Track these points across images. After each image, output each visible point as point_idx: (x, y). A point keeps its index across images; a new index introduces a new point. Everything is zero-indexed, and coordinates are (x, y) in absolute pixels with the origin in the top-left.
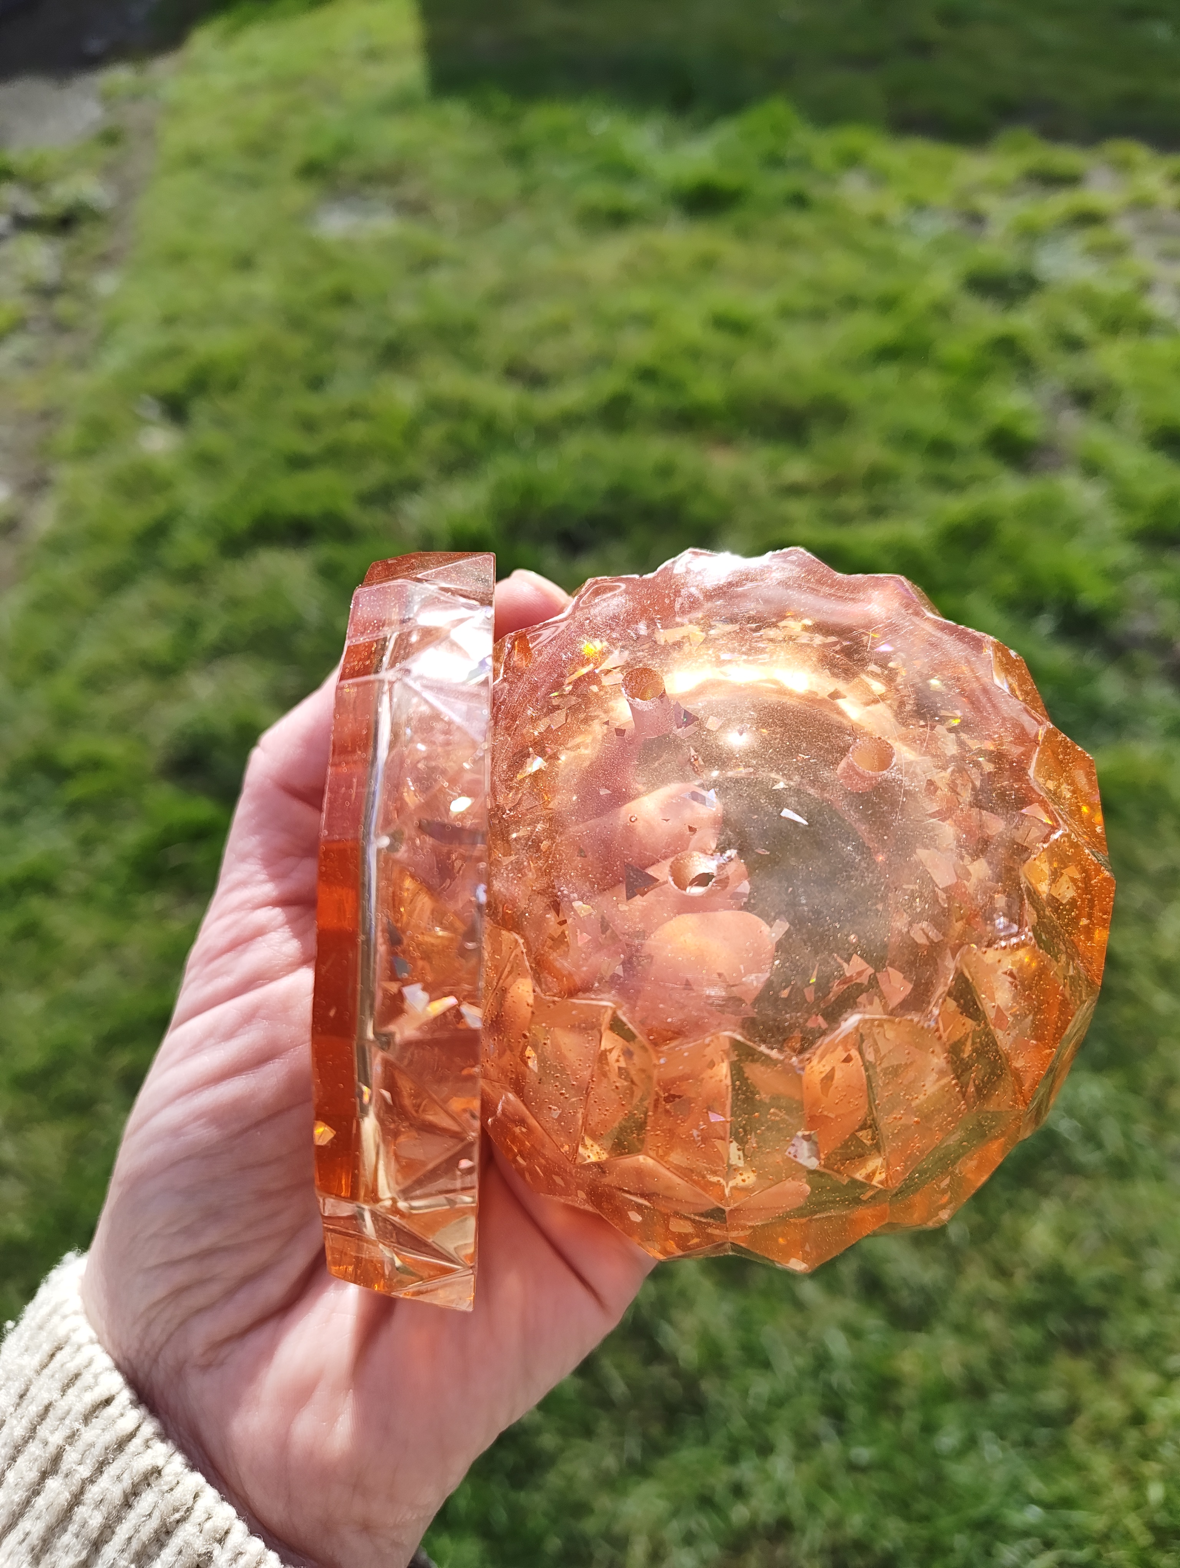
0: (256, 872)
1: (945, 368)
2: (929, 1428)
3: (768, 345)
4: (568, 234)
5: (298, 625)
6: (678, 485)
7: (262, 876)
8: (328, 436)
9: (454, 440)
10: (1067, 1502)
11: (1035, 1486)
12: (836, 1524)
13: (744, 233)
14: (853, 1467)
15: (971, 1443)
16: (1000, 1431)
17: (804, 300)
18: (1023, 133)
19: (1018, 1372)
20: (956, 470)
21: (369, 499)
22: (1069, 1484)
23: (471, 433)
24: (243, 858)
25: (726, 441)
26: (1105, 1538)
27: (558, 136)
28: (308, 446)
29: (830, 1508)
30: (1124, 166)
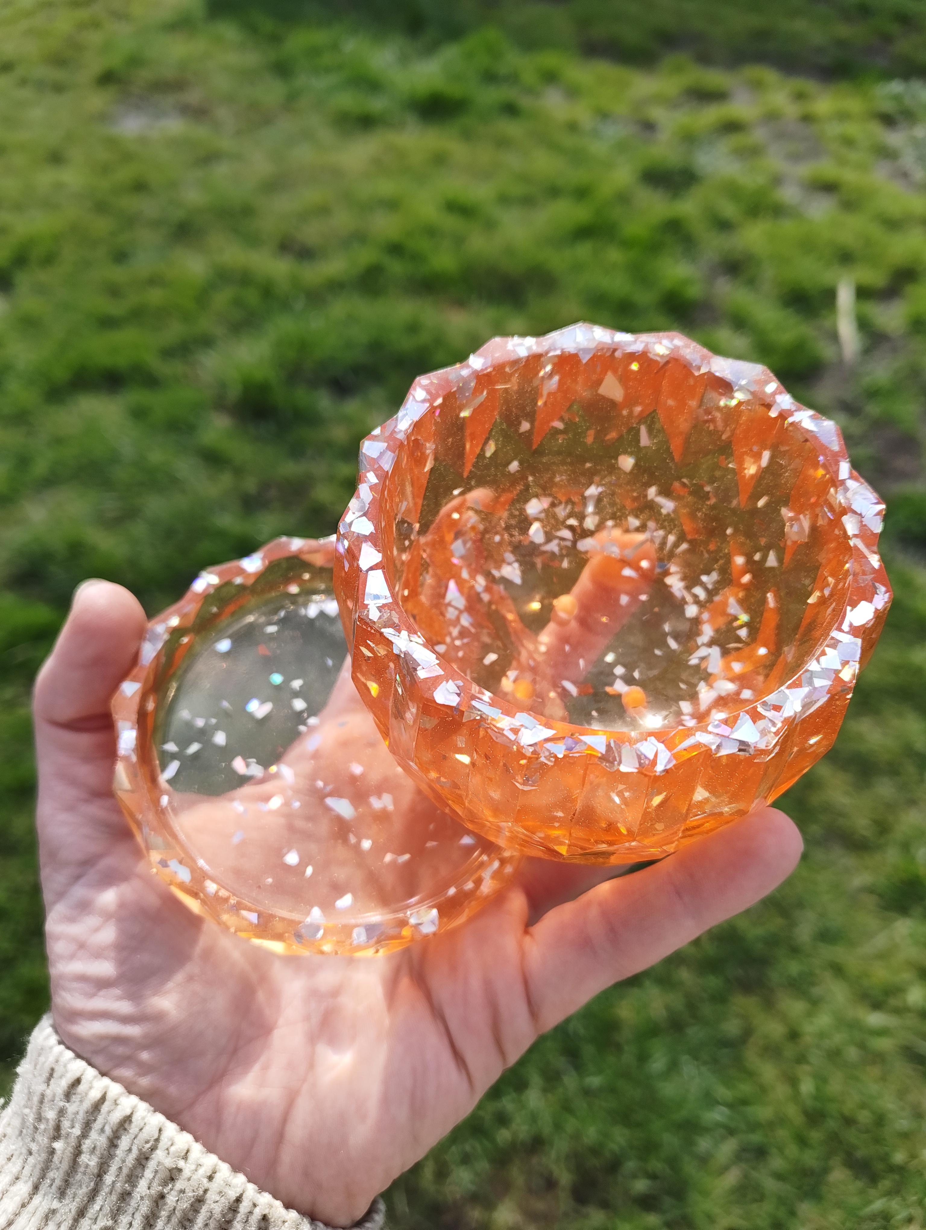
1: (627, 244)
2: (643, 1058)
3: (490, 225)
4: (325, 134)
5: (114, 458)
6: (423, 339)
8: (132, 300)
9: (238, 302)
10: (744, 1102)
11: (722, 1092)
12: (576, 1136)
13: (467, 136)
14: (587, 1092)
15: (673, 1066)
16: (694, 1053)
17: (517, 189)
18: (681, 59)
19: (707, 1010)
21: (168, 353)
22: (745, 1088)
23: (252, 297)
25: (460, 303)
26: (771, 1125)
28: (115, 308)
29: (571, 1124)
30: (757, 86)
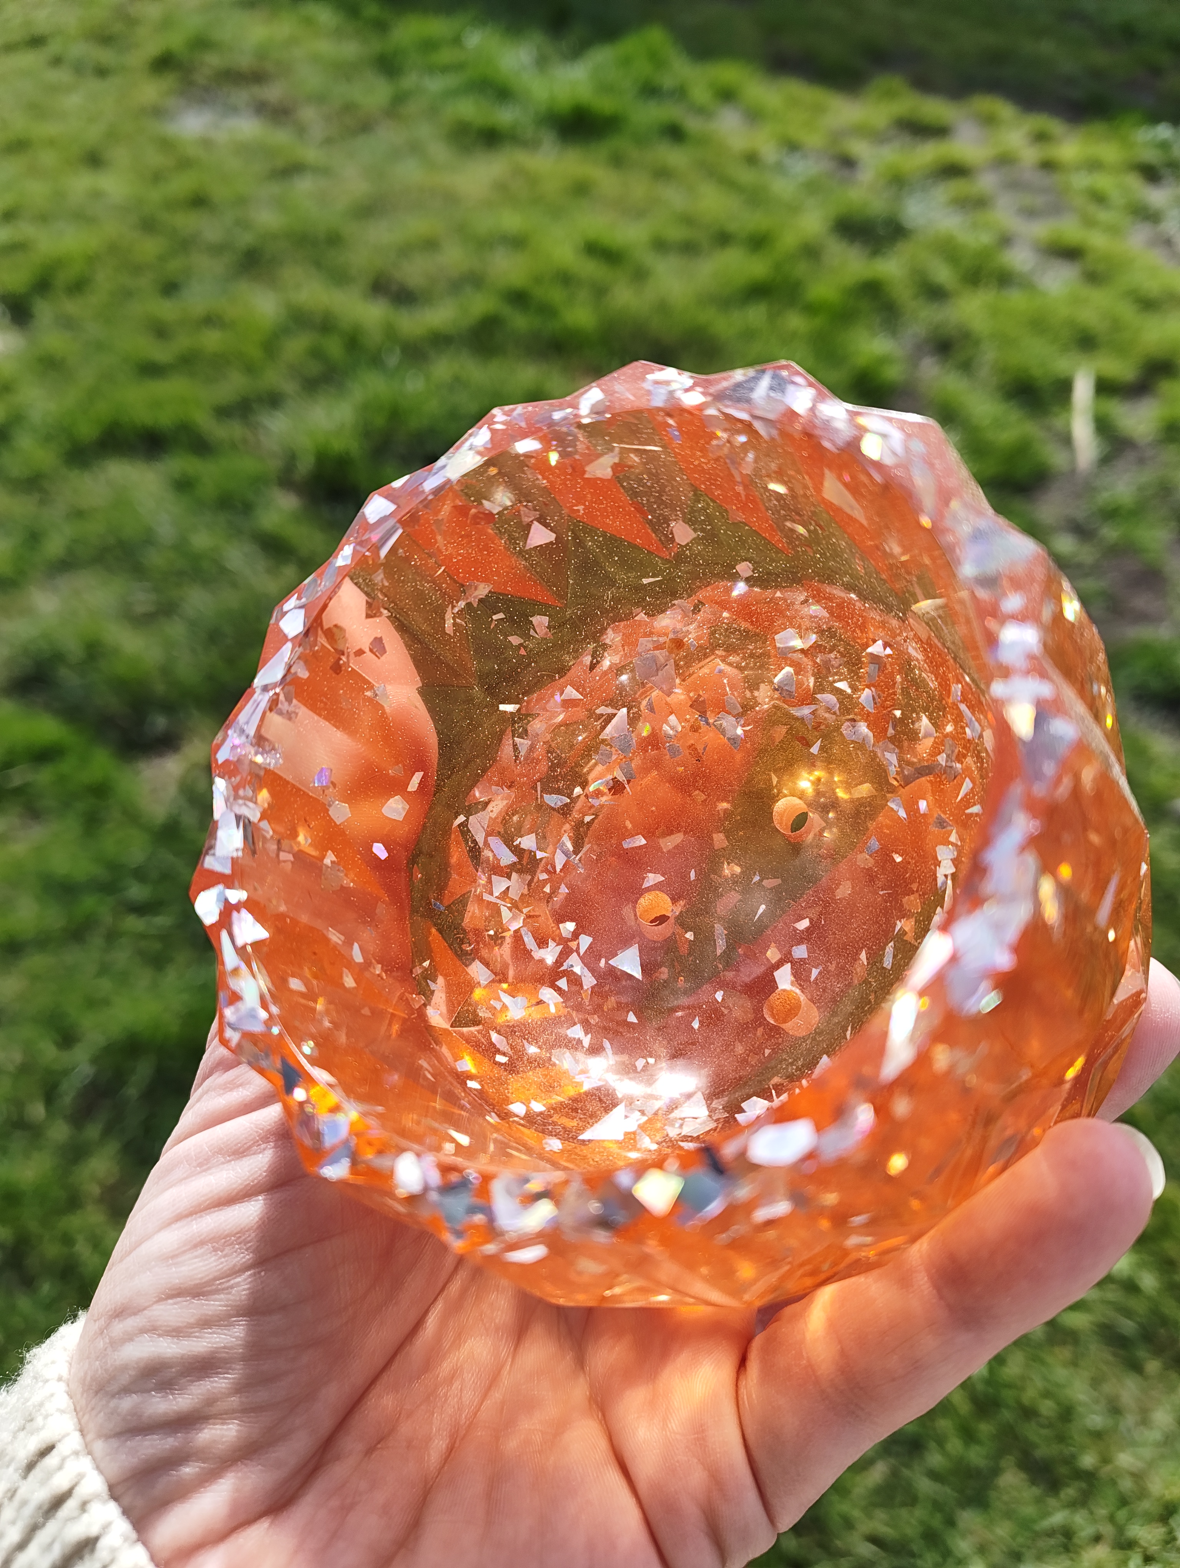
1: (811, 309)
3: (640, 275)
4: (439, 151)
5: (149, 539)
8: (182, 342)
9: (316, 353)
13: (617, 161)
17: (675, 233)
18: (895, 82)
21: (223, 412)
23: (334, 348)
27: (429, 46)
28: (161, 353)
30: (989, 121)
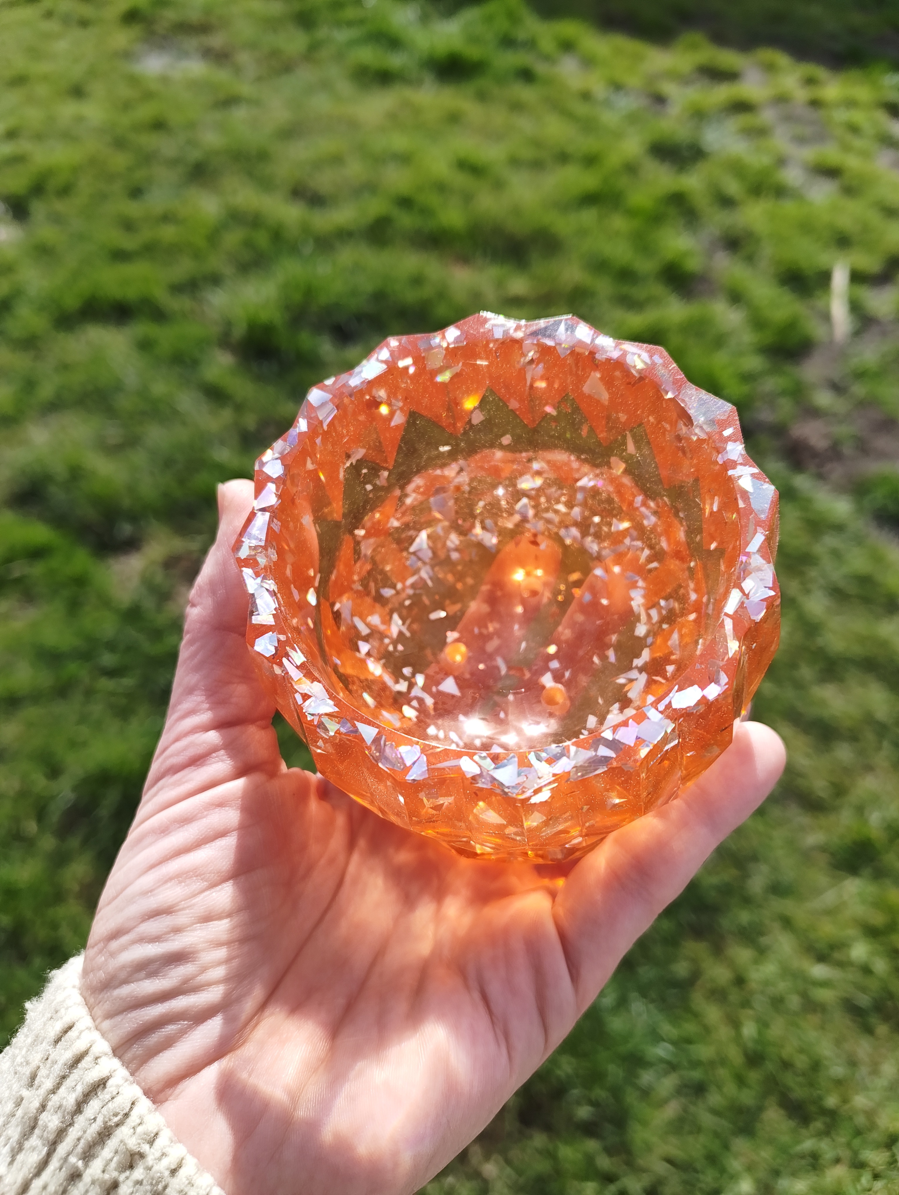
0: (202, 702)
1: (631, 213)
3: (499, 185)
4: (345, 87)
5: (118, 387)
6: (427, 292)
7: (206, 706)
8: (145, 235)
9: (248, 244)
10: (688, 1041)
11: (667, 1028)
13: (482, 97)
15: (623, 1003)
16: (644, 992)
17: (527, 153)
18: (696, 37)
19: (658, 951)
20: (638, 292)
21: (177, 289)
22: (690, 1028)
23: (262, 239)
24: (190, 691)
25: (464, 259)
26: (712, 1064)
27: (337, 5)
28: (129, 243)
30: (770, 68)
